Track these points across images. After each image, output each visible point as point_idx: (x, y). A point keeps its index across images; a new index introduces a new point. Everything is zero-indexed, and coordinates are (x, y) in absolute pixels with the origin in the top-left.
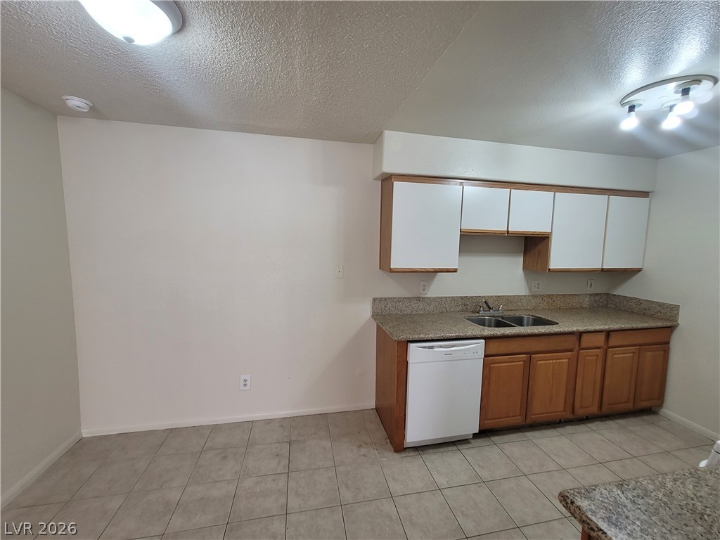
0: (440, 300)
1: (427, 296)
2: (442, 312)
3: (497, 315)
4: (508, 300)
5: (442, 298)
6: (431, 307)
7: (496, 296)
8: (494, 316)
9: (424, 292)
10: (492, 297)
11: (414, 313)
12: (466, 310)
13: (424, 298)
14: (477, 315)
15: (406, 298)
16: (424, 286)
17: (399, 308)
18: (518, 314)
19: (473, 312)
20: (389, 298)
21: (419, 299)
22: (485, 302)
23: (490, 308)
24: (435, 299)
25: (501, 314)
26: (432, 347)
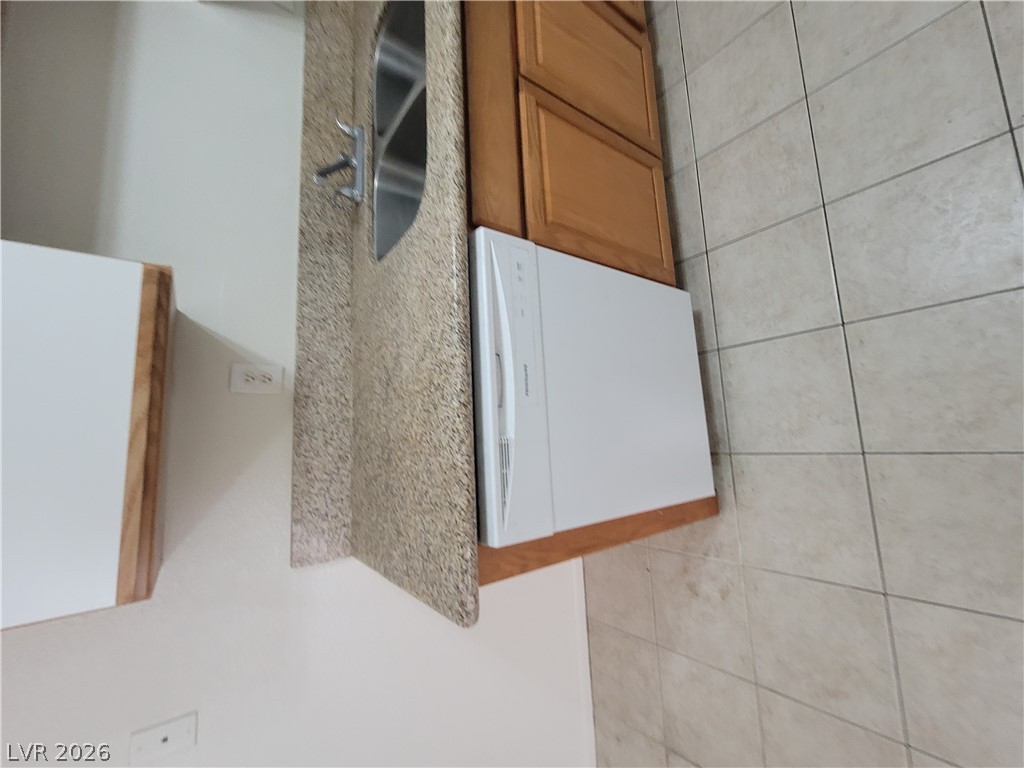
0: (308, 321)
1: (291, 368)
2: (352, 320)
3: (367, 148)
4: (318, 96)
5: (301, 317)
6: (333, 355)
7: (305, 132)
8: (373, 161)
9: (277, 377)
10: (306, 146)
11: (351, 414)
12: (349, 240)
13: (300, 381)
14: (366, 213)
15: (297, 446)
16: (250, 378)
17: (331, 467)
18: (368, 81)
19: (355, 220)
20: (293, 507)
21: (301, 400)
22: (324, 173)
23: (345, 164)
24: (303, 343)
25: (367, 136)
26: (503, 448)
